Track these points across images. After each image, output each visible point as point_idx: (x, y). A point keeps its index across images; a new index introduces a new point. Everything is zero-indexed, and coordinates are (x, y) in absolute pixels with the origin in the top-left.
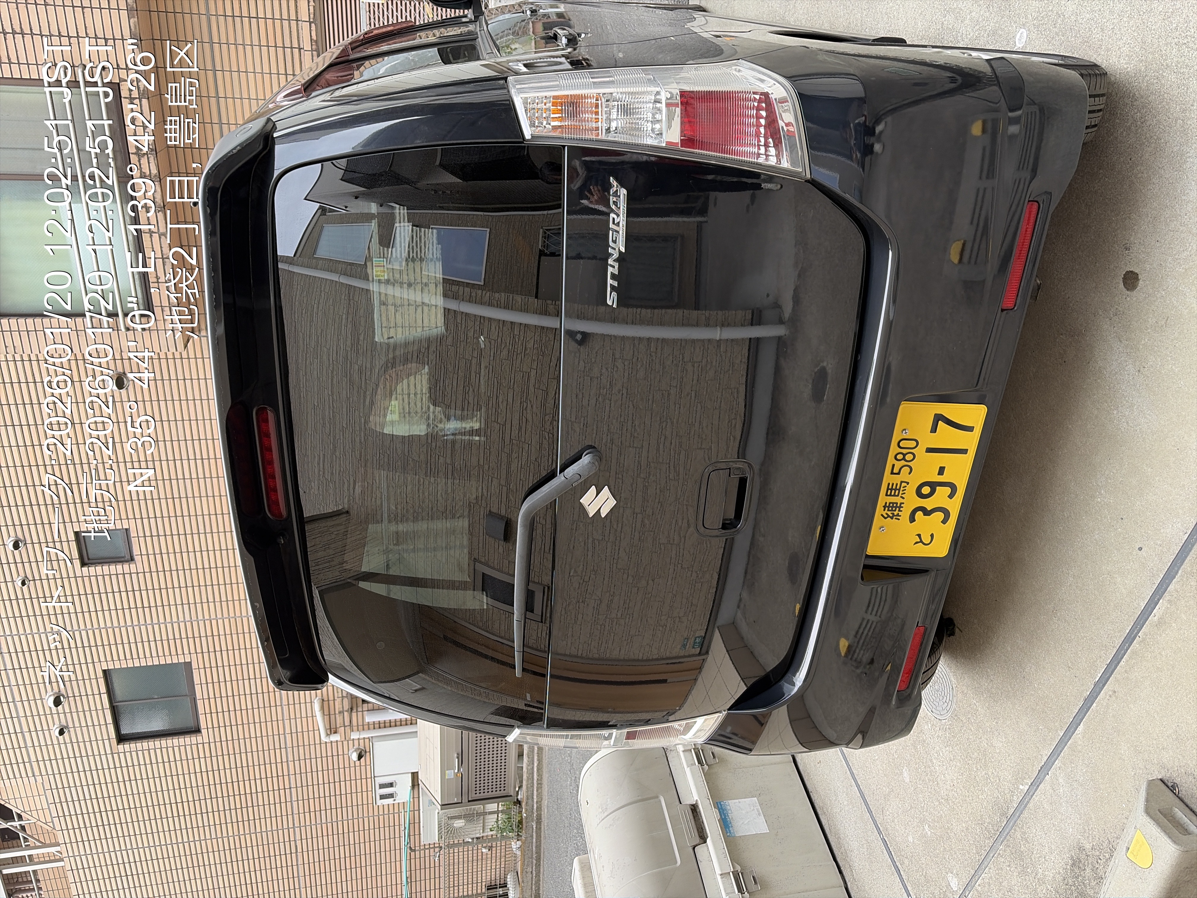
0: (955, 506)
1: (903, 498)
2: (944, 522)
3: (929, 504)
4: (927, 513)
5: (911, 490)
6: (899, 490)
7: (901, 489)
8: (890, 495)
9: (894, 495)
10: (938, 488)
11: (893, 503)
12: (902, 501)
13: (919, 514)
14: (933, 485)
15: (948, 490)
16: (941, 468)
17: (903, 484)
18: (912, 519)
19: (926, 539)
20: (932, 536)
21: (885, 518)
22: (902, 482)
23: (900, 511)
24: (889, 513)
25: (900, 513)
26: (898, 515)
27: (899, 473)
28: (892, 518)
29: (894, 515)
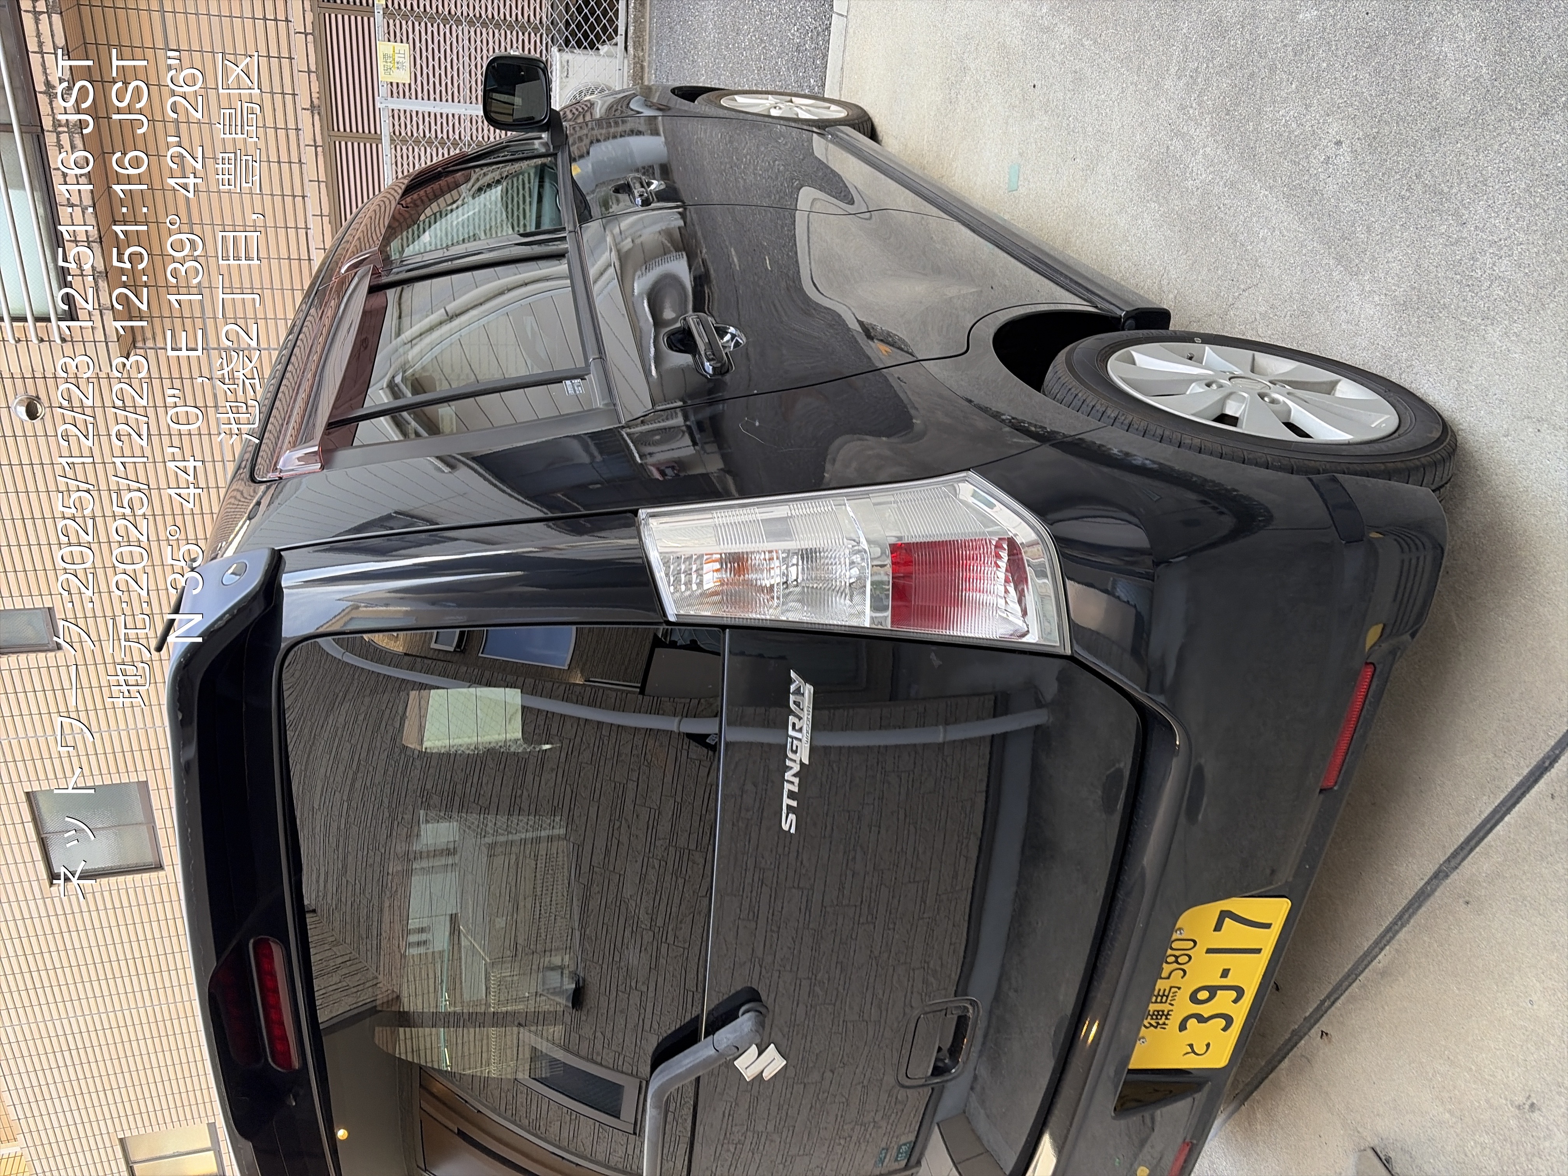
0: (1240, 1013)
1: (1172, 1005)
2: (1225, 1029)
3: (1205, 1010)
4: (1203, 1020)
5: (1183, 996)
6: (1167, 997)
7: (1171, 994)
8: (1156, 1003)
9: (1161, 1002)
10: (1219, 992)
11: (1158, 1012)
12: (1171, 1008)
13: (1192, 1022)
14: (1213, 990)
15: (1233, 994)
16: (1224, 970)
17: (1173, 990)
18: (1183, 1030)
19: (1200, 1048)
20: (1208, 1045)
21: (1147, 1028)
22: (1171, 988)
23: (1167, 1019)
24: (1153, 1022)
25: (1167, 1022)
27: (1168, 978)
28: (1156, 1027)
29: (1158, 1024)
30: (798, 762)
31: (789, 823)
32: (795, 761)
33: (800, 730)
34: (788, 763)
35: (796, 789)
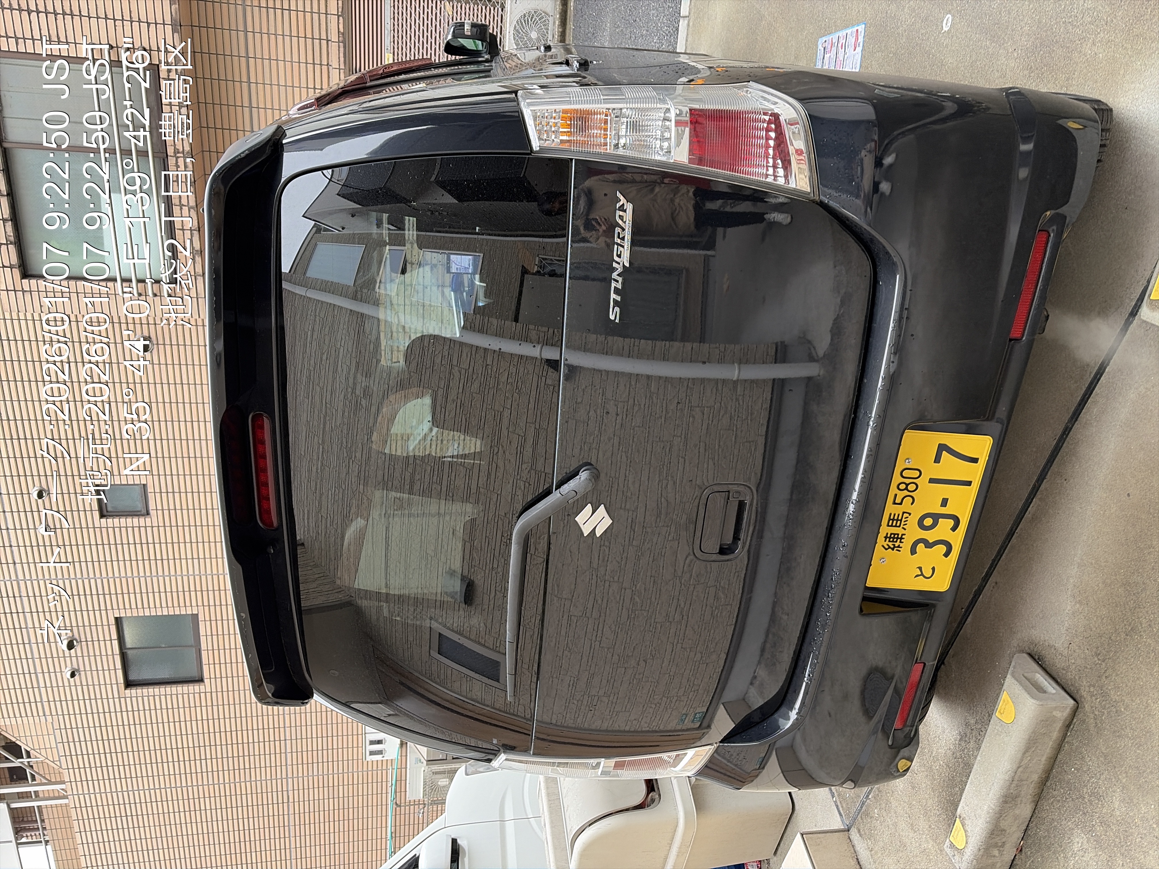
0: (957, 540)
1: (905, 529)
2: (946, 555)
3: (931, 536)
4: (929, 545)
5: (913, 521)
6: (901, 520)
7: (904, 520)
8: (892, 526)
9: (896, 526)
10: (941, 520)
11: (895, 534)
12: (904, 532)
13: (921, 546)
14: (936, 517)
15: (951, 523)
16: (944, 499)
17: (905, 515)
18: (913, 551)
19: (927, 572)
21: (886, 549)
22: (904, 513)
23: (901, 542)
24: (890, 544)
25: (901, 545)
26: (899, 547)
27: (901, 504)
28: (893, 549)
29: (895, 547)
30: (621, 264)
31: (614, 314)
32: (619, 263)
33: (623, 239)
34: (615, 265)
35: (619, 286)
